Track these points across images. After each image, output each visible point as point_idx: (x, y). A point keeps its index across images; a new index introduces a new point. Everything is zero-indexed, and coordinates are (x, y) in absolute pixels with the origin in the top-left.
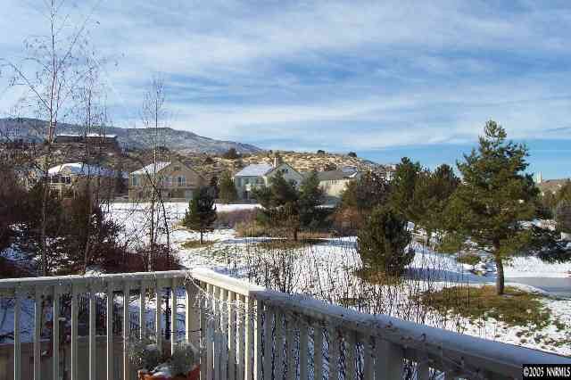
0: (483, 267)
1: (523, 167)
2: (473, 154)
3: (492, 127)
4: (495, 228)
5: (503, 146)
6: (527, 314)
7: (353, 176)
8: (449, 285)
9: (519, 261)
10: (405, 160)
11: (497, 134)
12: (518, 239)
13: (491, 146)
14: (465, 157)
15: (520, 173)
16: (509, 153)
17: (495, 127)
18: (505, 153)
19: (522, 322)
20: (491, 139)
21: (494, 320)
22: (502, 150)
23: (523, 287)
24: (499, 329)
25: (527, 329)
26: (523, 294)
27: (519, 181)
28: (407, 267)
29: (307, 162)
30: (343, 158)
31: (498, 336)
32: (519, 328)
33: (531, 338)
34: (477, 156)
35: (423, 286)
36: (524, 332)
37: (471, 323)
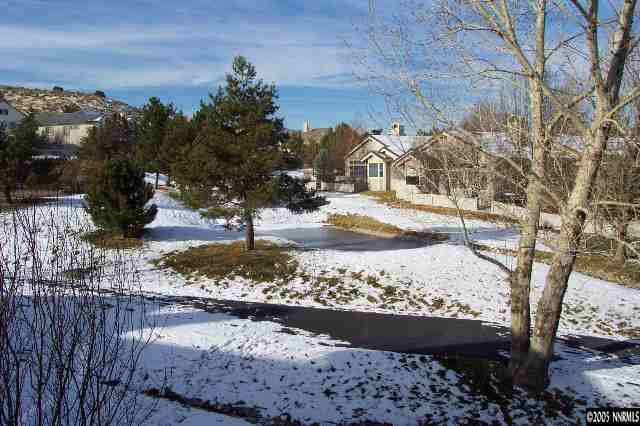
0: (239, 221)
1: (272, 110)
2: (220, 94)
3: (241, 64)
4: (243, 177)
5: (253, 86)
6: (274, 268)
7: (98, 119)
8: (196, 243)
9: (266, 213)
10: (155, 101)
11: (246, 72)
12: (265, 189)
13: (239, 85)
14: (212, 97)
15: (269, 117)
16: (258, 94)
17: (244, 64)
18: (255, 94)
19: (269, 277)
20: (239, 77)
21: (241, 278)
22: (251, 91)
23: (274, 240)
24: (246, 288)
25: (273, 284)
26: (274, 247)
27: (267, 125)
28: (147, 226)
29: (40, 102)
30: (88, 97)
31: (244, 296)
32: (265, 285)
33: (278, 293)
34: (224, 96)
35: (167, 246)
36: (271, 287)
37: (217, 284)
